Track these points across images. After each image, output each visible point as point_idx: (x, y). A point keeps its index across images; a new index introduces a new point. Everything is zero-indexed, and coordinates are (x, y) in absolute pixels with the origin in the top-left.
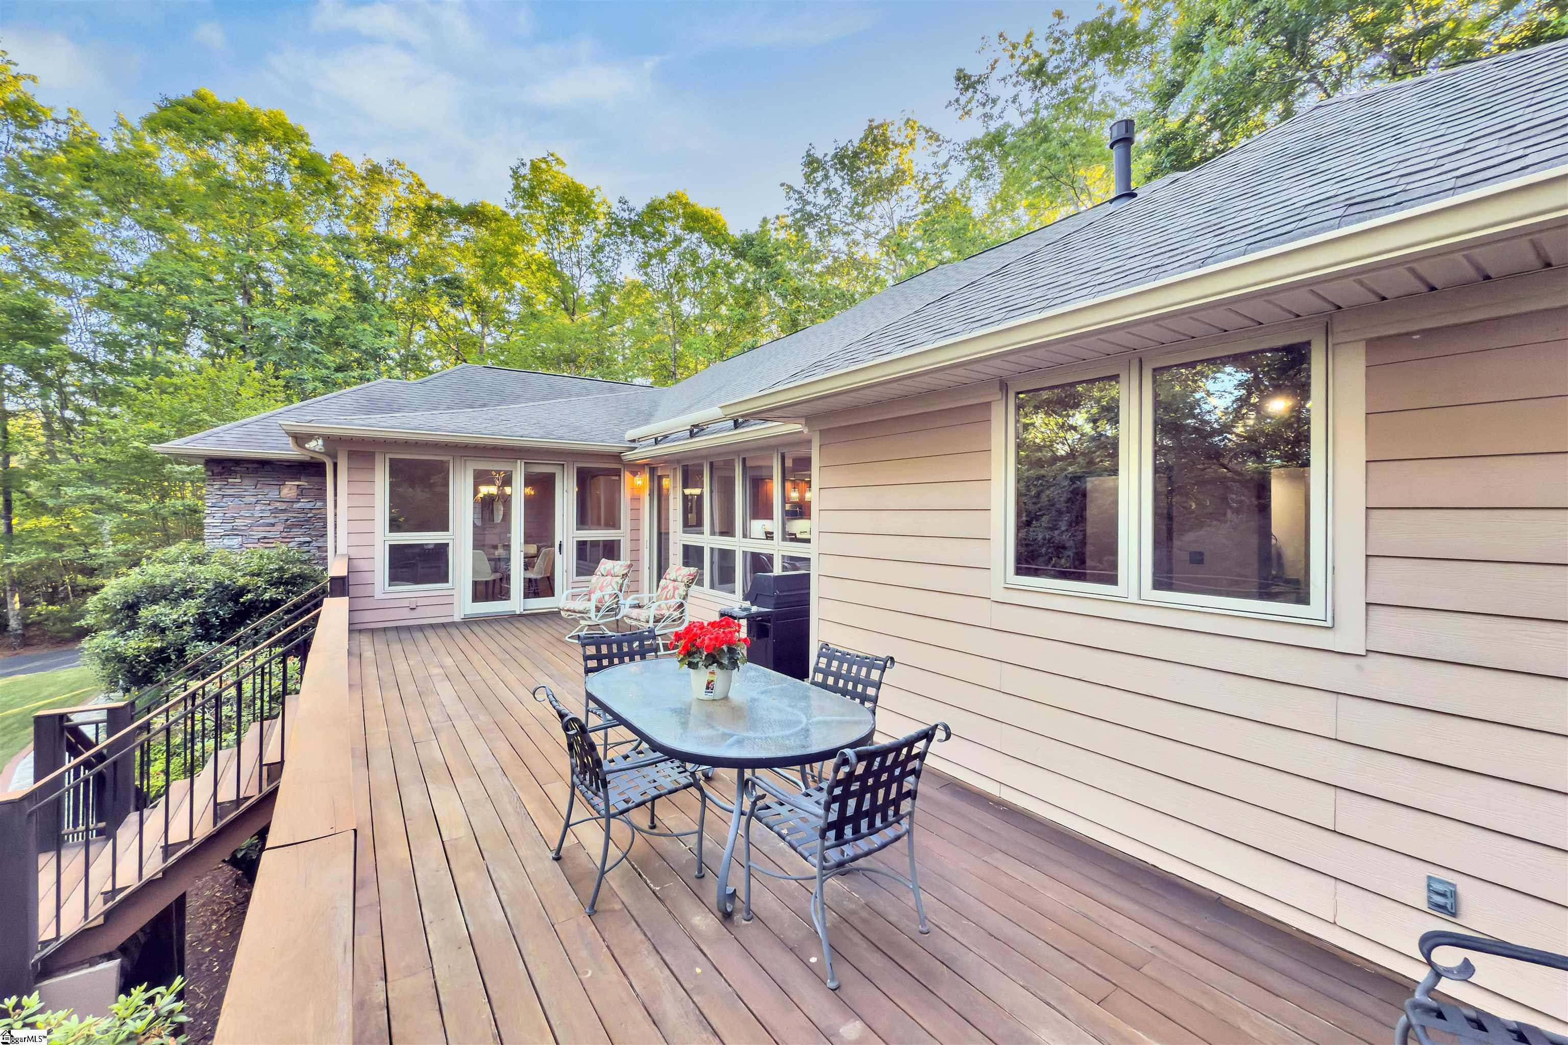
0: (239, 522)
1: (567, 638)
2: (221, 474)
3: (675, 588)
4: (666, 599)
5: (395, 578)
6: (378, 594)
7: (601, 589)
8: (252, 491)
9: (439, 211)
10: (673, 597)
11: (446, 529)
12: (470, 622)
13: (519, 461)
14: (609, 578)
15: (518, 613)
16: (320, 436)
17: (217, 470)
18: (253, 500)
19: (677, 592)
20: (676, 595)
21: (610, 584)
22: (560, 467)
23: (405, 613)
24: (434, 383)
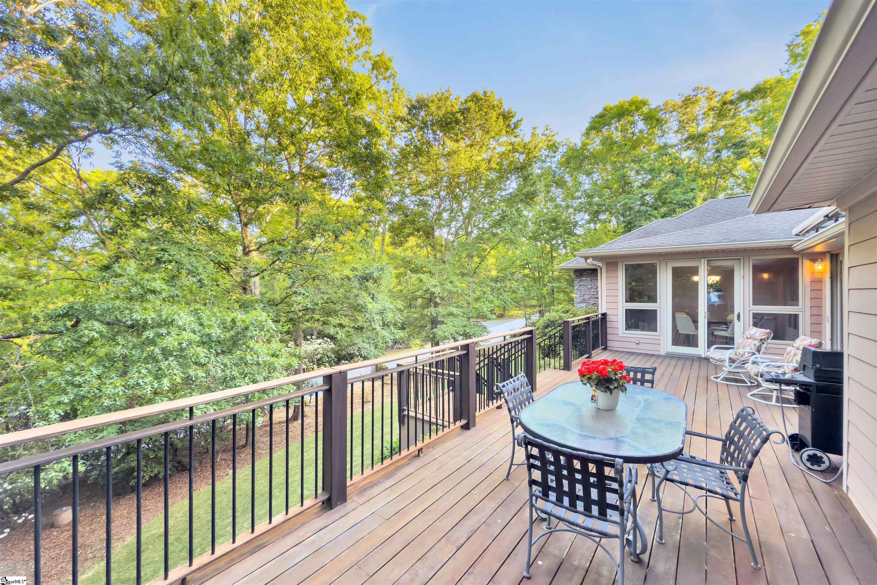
0: (586, 297)
1: (712, 378)
2: (579, 276)
3: (795, 355)
4: (788, 362)
5: (629, 327)
6: (620, 334)
7: (744, 347)
8: (590, 283)
9: (732, 102)
10: (792, 362)
11: (655, 302)
12: (670, 356)
13: (703, 260)
14: (751, 340)
15: (703, 356)
16: (591, 257)
17: (578, 274)
18: (590, 287)
19: (795, 358)
20: (794, 360)
21: (750, 345)
22: (738, 261)
23: (634, 346)
24: (687, 216)
